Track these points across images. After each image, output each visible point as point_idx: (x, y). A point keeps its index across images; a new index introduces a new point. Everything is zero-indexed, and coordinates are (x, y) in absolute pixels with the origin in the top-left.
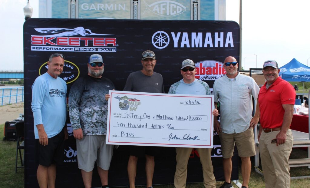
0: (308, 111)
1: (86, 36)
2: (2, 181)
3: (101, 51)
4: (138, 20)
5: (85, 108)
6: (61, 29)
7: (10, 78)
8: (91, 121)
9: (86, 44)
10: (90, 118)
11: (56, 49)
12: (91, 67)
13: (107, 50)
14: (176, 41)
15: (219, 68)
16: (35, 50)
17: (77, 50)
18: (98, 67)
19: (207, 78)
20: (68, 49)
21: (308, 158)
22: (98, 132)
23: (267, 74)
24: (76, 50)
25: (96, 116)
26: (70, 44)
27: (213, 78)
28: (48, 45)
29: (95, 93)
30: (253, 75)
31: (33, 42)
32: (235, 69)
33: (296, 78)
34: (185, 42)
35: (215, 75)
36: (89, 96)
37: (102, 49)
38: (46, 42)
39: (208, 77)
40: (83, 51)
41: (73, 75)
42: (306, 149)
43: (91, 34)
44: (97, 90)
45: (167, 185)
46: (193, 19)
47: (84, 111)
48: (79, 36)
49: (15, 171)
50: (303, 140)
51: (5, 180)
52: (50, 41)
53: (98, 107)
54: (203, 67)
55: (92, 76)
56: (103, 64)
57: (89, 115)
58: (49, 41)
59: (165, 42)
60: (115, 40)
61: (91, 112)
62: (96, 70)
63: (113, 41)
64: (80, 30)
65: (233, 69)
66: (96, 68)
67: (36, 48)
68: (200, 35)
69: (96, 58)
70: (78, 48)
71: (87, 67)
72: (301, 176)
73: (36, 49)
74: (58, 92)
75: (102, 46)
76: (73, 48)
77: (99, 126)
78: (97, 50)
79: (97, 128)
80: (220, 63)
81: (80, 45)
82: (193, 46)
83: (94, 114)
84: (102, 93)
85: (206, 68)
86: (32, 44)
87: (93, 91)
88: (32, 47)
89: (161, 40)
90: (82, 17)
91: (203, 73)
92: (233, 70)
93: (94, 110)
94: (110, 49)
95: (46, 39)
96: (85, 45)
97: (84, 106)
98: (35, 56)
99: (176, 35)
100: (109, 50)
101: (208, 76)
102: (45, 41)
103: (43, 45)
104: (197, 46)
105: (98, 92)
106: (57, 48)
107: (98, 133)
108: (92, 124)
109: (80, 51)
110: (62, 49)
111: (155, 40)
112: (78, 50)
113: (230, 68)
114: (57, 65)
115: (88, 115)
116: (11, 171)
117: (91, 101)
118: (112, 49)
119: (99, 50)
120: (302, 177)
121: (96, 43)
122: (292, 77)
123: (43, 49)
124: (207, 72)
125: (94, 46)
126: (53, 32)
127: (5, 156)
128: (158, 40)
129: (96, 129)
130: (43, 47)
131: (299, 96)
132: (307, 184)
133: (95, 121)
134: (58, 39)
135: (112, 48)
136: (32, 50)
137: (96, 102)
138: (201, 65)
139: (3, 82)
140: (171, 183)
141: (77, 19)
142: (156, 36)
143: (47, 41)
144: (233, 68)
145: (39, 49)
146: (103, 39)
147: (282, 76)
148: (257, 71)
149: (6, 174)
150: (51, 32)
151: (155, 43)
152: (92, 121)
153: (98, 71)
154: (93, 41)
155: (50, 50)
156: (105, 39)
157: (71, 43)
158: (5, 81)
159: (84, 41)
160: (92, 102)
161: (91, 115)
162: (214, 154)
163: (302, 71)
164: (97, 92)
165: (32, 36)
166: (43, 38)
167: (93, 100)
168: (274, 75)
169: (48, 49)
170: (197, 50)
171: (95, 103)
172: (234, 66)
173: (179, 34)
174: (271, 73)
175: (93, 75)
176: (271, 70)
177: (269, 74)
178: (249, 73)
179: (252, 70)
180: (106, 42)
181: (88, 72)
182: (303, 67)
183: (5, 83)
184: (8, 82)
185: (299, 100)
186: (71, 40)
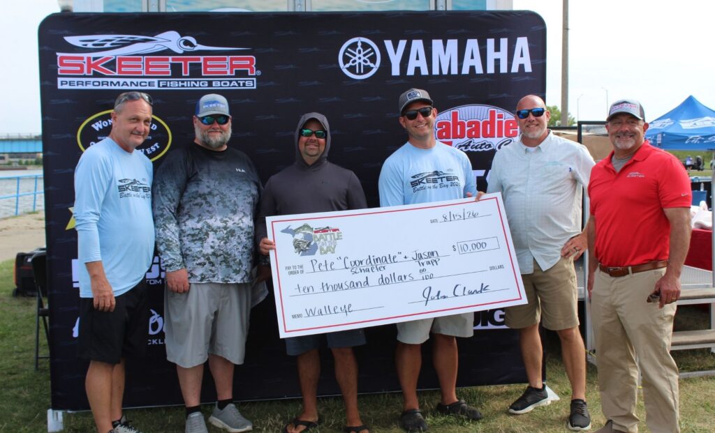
0: (711, 219)
1: (186, 53)
2: (3, 389)
3: (221, 86)
4: (305, 12)
5: (187, 219)
6: (126, 37)
7: (37, 151)
8: (201, 251)
9: (186, 71)
10: (199, 243)
11: (115, 85)
12: (202, 125)
13: (234, 83)
14: (395, 59)
15: (498, 122)
16: (67, 87)
17: (163, 86)
18: (218, 126)
19: (469, 145)
20: (143, 84)
21: (710, 328)
22: (214, 276)
23: (617, 132)
24: (161, 85)
25: (213, 240)
26: (148, 72)
27: (484, 146)
28: (96, 75)
29: (212, 187)
30: (585, 137)
31: (60, 68)
32: (539, 124)
33: (695, 141)
34: (417, 62)
35: (489, 140)
36: (197, 192)
37: (222, 82)
38: (92, 69)
39: (472, 144)
40: (178, 87)
41: (156, 145)
42: (706, 308)
43: (196, 49)
44: (216, 180)
45: (379, 395)
46: (436, 7)
47: (185, 225)
48: (168, 52)
49: (33, 367)
50: (699, 287)
51: (11, 387)
52: (102, 65)
53: (219, 218)
54: (459, 121)
55: (205, 147)
56: (230, 117)
57: (197, 235)
58: (99, 66)
59: (369, 63)
60: (251, 60)
61: (201, 230)
62: (214, 134)
63: (248, 62)
64: (171, 40)
65: (537, 125)
66: (213, 129)
67: (70, 82)
68: (453, 44)
69: (214, 105)
70: (167, 81)
71: (193, 125)
72: (691, 371)
73: (70, 85)
74: (136, 185)
75: (222, 76)
76: (156, 81)
77: (219, 262)
78: (210, 84)
79: (213, 268)
80: (499, 111)
81: (170, 75)
82: (436, 72)
83: (207, 234)
84: (228, 187)
85: (466, 123)
86: (59, 74)
87: (208, 182)
88: (60, 80)
89: (360, 58)
90: (175, 7)
91: (459, 134)
92: (537, 127)
93: (209, 226)
94: (241, 83)
95: (92, 62)
96: (183, 75)
97: (186, 214)
98: (67, 101)
99: (395, 46)
100: (239, 84)
101: (471, 142)
102: (90, 66)
103: (85, 76)
104: (445, 72)
105: (220, 183)
106: (118, 83)
107: (216, 278)
108: (202, 258)
109: (170, 87)
110: (129, 84)
111: (346, 60)
112: (166, 86)
113: (527, 124)
114: (137, 119)
115: (193, 235)
116: (27, 366)
117: (202, 204)
118: (247, 82)
119: (216, 85)
120: (695, 373)
121: (208, 69)
122: (686, 140)
123: (86, 84)
124: (470, 132)
125: (203, 75)
126: (108, 45)
127: (13, 333)
128: (354, 58)
129: (211, 270)
130: (84, 80)
131: (702, 185)
132: (706, 388)
133: (210, 251)
134: (121, 60)
135: (245, 81)
136: (60, 87)
137: (215, 206)
138: (455, 115)
139: (24, 161)
140: (389, 390)
141: (163, 13)
142: (349, 50)
143: (95, 66)
144: (536, 123)
145: (76, 84)
146: (225, 59)
147: (663, 137)
148: (594, 128)
149: (14, 374)
150: (103, 45)
151: (348, 65)
152: (204, 251)
153: (219, 134)
154: (201, 64)
155: (101, 87)
156: (228, 58)
157: (151, 70)
158: (28, 158)
159: (181, 64)
160: (205, 206)
161: (202, 236)
162: (489, 323)
163: (709, 126)
164: (217, 182)
165: (59, 54)
166: (85, 60)
167: (207, 202)
168: (634, 134)
169: (96, 84)
170: (444, 80)
171: (210, 209)
172: (538, 118)
173: (402, 43)
174: (627, 131)
175: (208, 144)
176: (627, 123)
177: (622, 131)
178: (575, 133)
179: (583, 126)
180: (232, 66)
181: (194, 137)
182: (711, 116)
183: (27, 163)
184: (34, 160)
185: (703, 193)
186: (150, 63)
